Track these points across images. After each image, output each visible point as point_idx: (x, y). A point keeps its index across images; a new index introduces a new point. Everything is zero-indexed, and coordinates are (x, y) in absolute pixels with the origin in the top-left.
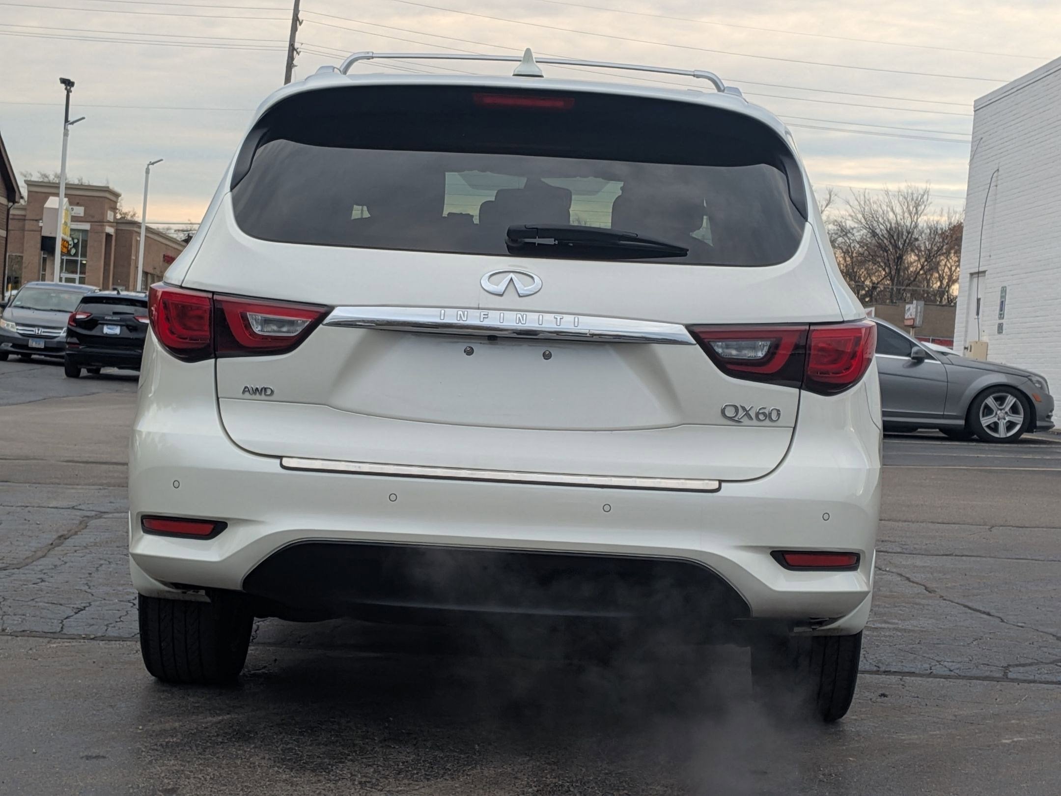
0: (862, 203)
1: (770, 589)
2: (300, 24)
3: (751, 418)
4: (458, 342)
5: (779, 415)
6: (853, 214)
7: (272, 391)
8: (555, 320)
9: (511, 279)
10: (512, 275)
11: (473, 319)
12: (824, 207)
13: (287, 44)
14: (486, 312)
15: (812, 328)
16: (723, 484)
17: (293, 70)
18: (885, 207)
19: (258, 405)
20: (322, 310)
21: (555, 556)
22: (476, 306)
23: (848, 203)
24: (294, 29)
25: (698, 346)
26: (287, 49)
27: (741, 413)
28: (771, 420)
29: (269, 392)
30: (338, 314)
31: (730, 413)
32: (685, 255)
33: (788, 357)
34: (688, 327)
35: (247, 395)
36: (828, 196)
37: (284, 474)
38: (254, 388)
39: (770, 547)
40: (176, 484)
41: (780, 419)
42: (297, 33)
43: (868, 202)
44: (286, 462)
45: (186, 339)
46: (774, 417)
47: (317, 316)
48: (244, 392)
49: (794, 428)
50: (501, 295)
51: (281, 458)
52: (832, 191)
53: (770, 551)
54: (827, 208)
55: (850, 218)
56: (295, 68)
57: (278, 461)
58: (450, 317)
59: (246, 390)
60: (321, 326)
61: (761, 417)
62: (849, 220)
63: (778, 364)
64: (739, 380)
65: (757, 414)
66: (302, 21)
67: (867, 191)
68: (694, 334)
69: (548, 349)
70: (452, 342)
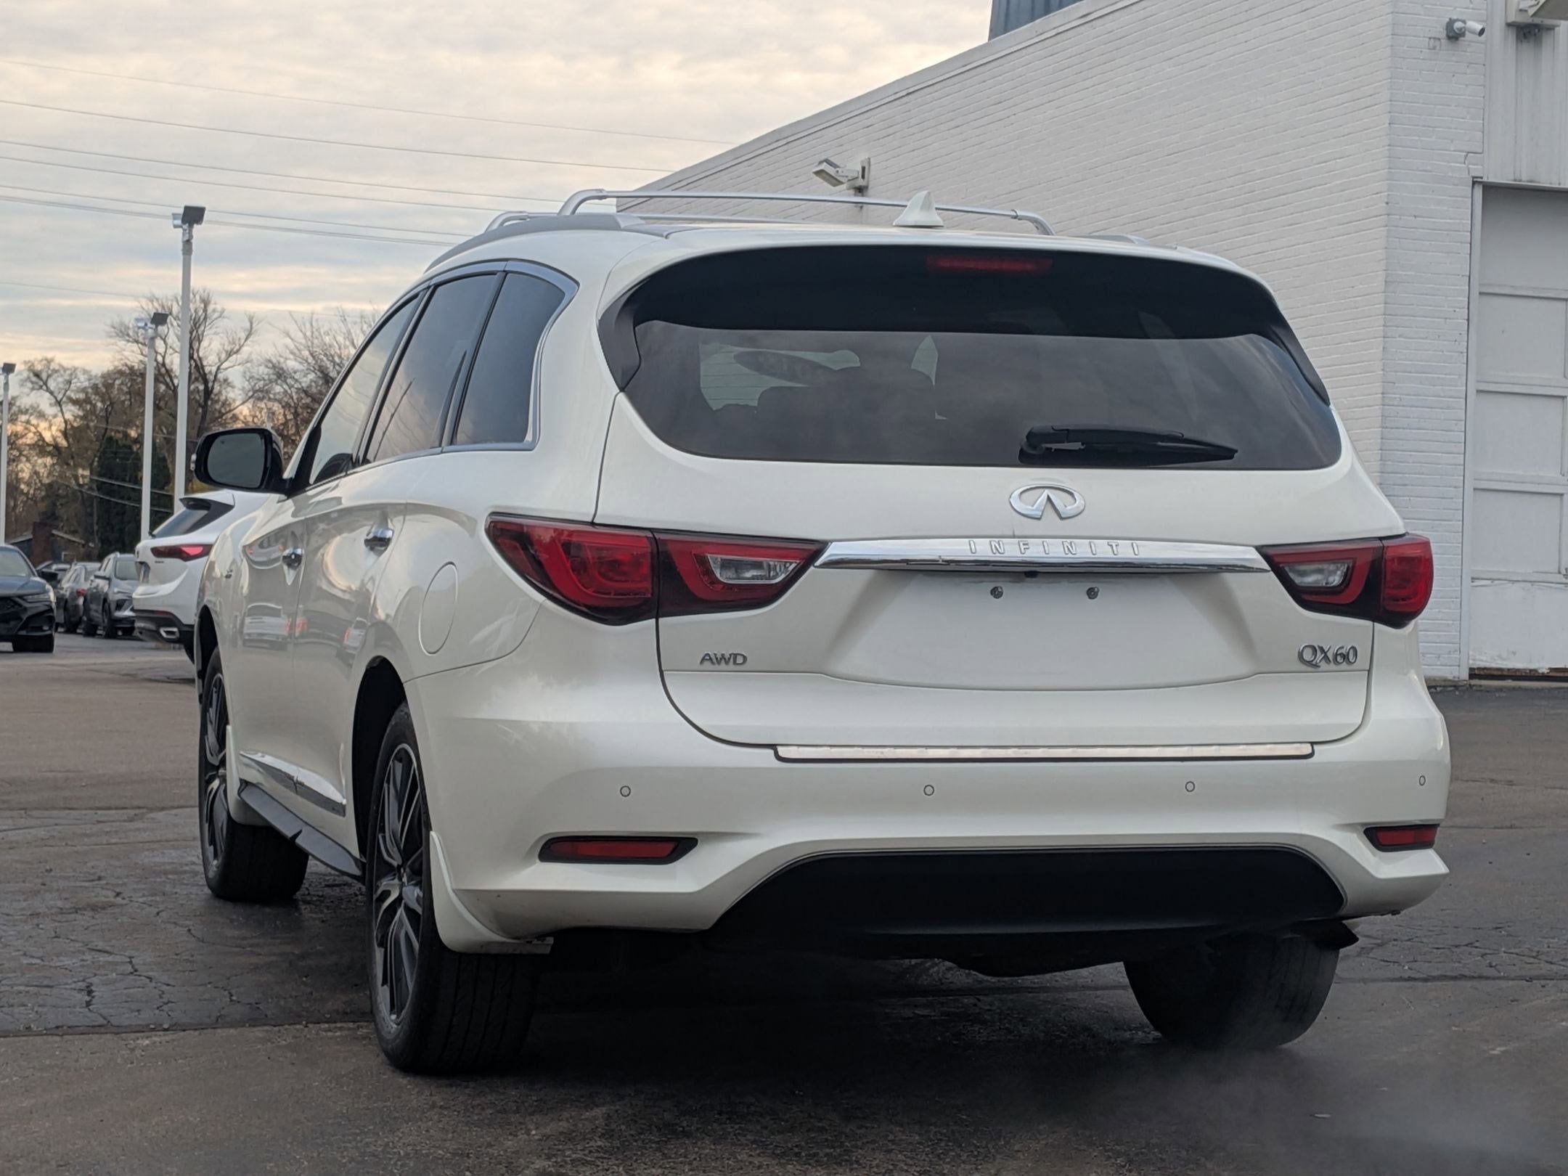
0: (309, 334)
1: (1372, 876)
3: (1329, 661)
4: (982, 582)
5: (1356, 654)
6: (296, 351)
7: (745, 658)
8: (1110, 547)
9: (1049, 499)
10: (1047, 492)
11: (1011, 551)
12: (242, 341)
14: (1025, 541)
15: (1385, 544)
16: (1316, 747)
18: (340, 339)
20: (813, 547)
21: (1120, 853)
22: (1010, 533)
23: (288, 335)
25: (1272, 574)
27: (1320, 656)
28: (1350, 663)
29: (740, 660)
30: (832, 552)
31: (1308, 655)
32: (1232, 456)
33: (1363, 582)
34: (1260, 549)
35: (707, 665)
36: (248, 325)
37: (780, 769)
38: (719, 656)
39: (1363, 824)
40: (625, 792)
41: (1357, 660)
43: (316, 334)
44: (783, 752)
45: (609, 594)
46: (1351, 658)
47: (806, 555)
48: (703, 661)
49: (1369, 671)
50: (1039, 519)
51: (773, 747)
52: (253, 317)
53: (1363, 828)
54: (248, 342)
55: (292, 357)
57: (770, 752)
58: (983, 550)
59: (706, 658)
60: (812, 568)
61: (1339, 658)
62: (289, 359)
63: (1353, 591)
64: (1314, 613)
65: (1335, 656)
67: (315, 317)
68: (1267, 558)
69: (1093, 585)
70: (975, 582)
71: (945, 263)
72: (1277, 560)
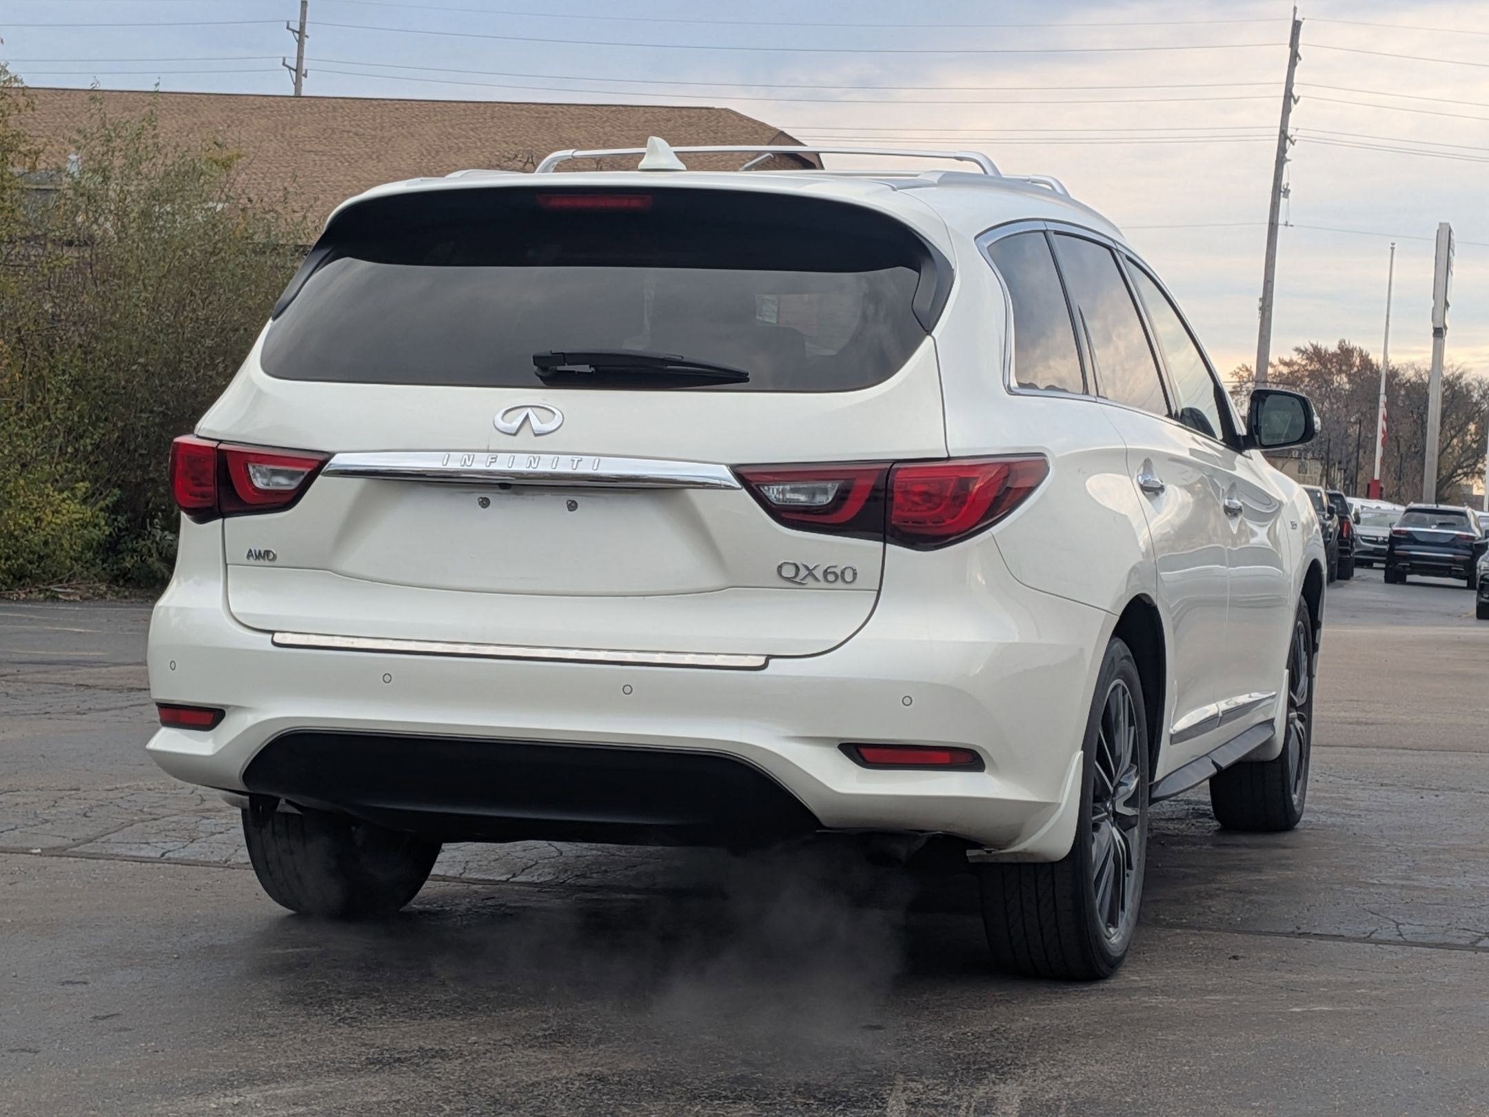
1: (838, 793)
2: (1296, 102)
3: (816, 579)
4: (470, 492)
5: (855, 574)
7: (274, 556)
8: (571, 462)
9: (528, 415)
10: (529, 410)
11: (480, 463)
13: (1277, 131)
14: (494, 455)
15: (896, 466)
16: (771, 661)
17: (1285, 166)
19: (262, 570)
20: (321, 457)
22: (485, 448)
24: (1286, 110)
25: (744, 491)
26: (1277, 138)
27: (803, 573)
28: (846, 582)
29: (271, 556)
30: (333, 462)
31: (789, 572)
32: (747, 380)
33: (863, 503)
34: (732, 468)
35: (252, 561)
37: (273, 652)
38: (258, 552)
39: (837, 739)
41: (857, 581)
42: (1291, 115)
44: (278, 638)
46: (849, 577)
47: (315, 464)
48: (248, 556)
49: (879, 592)
50: (513, 435)
51: (272, 632)
53: (839, 743)
56: (1288, 163)
57: (270, 636)
58: (454, 463)
59: (250, 554)
60: (320, 477)
61: (830, 577)
63: (849, 511)
64: (800, 532)
65: (826, 573)
66: (1299, 97)
68: (739, 476)
69: (572, 498)
70: (466, 493)
71: (556, 202)
72: (749, 478)
